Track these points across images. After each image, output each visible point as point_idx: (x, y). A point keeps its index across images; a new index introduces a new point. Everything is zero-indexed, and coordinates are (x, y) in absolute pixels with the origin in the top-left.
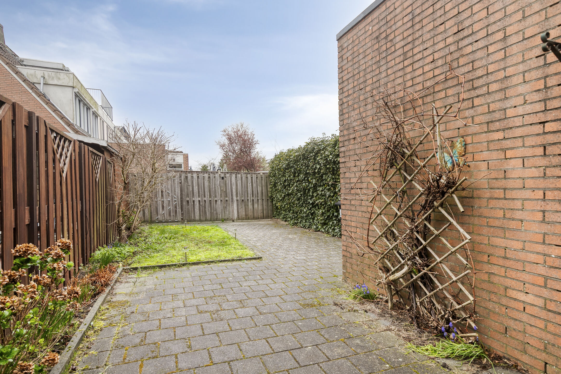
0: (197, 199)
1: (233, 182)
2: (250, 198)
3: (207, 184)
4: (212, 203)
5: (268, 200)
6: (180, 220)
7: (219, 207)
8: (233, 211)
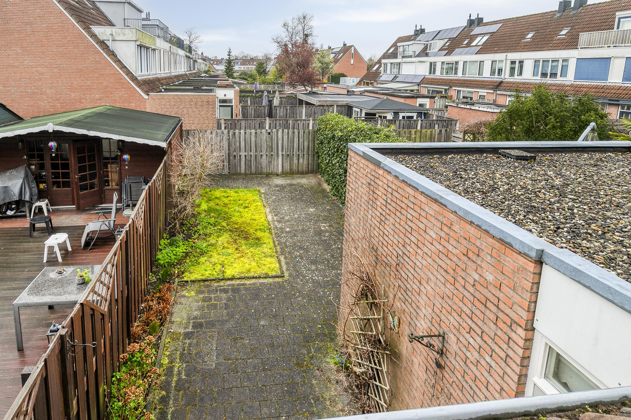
0: (243, 154)
1: (279, 137)
2: (296, 152)
3: (253, 139)
4: (258, 157)
5: (314, 154)
6: (227, 173)
7: (264, 161)
8: (278, 166)
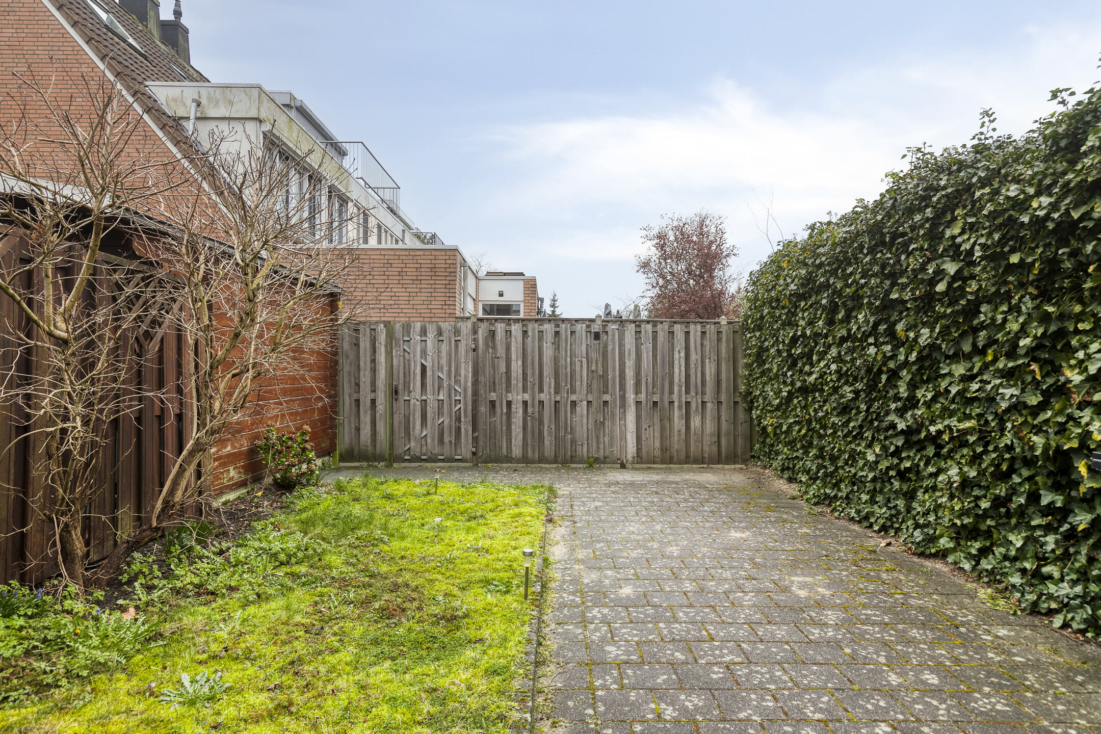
0: (517, 397)
1: (627, 347)
2: (680, 396)
3: (548, 352)
4: (562, 409)
5: (736, 403)
6: (469, 455)
7: (582, 420)
8: (623, 437)
